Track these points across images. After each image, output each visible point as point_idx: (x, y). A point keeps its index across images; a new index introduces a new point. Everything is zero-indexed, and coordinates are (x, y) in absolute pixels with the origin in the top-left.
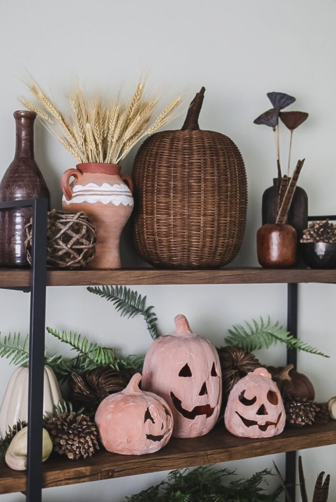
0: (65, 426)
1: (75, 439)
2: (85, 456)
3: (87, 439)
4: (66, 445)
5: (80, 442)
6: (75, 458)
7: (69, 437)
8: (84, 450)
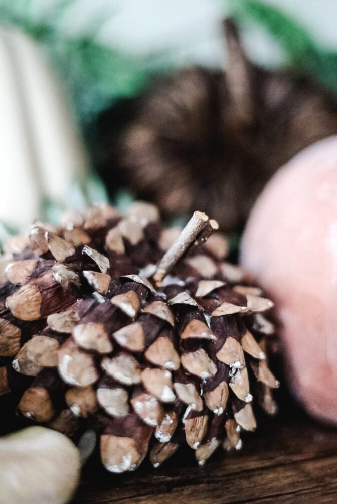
0: (96, 269)
1: (153, 356)
2: (203, 455)
3: (223, 356)
4: (95, 387)
5: (180, 375)
6: (144, 467)
7: (113, 341)
8: (202, 422)
